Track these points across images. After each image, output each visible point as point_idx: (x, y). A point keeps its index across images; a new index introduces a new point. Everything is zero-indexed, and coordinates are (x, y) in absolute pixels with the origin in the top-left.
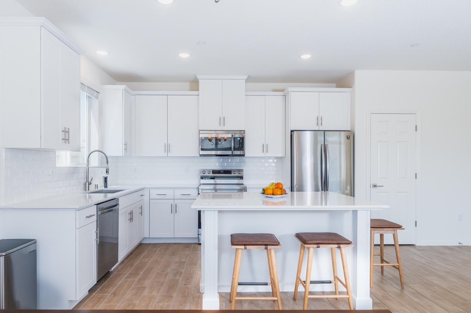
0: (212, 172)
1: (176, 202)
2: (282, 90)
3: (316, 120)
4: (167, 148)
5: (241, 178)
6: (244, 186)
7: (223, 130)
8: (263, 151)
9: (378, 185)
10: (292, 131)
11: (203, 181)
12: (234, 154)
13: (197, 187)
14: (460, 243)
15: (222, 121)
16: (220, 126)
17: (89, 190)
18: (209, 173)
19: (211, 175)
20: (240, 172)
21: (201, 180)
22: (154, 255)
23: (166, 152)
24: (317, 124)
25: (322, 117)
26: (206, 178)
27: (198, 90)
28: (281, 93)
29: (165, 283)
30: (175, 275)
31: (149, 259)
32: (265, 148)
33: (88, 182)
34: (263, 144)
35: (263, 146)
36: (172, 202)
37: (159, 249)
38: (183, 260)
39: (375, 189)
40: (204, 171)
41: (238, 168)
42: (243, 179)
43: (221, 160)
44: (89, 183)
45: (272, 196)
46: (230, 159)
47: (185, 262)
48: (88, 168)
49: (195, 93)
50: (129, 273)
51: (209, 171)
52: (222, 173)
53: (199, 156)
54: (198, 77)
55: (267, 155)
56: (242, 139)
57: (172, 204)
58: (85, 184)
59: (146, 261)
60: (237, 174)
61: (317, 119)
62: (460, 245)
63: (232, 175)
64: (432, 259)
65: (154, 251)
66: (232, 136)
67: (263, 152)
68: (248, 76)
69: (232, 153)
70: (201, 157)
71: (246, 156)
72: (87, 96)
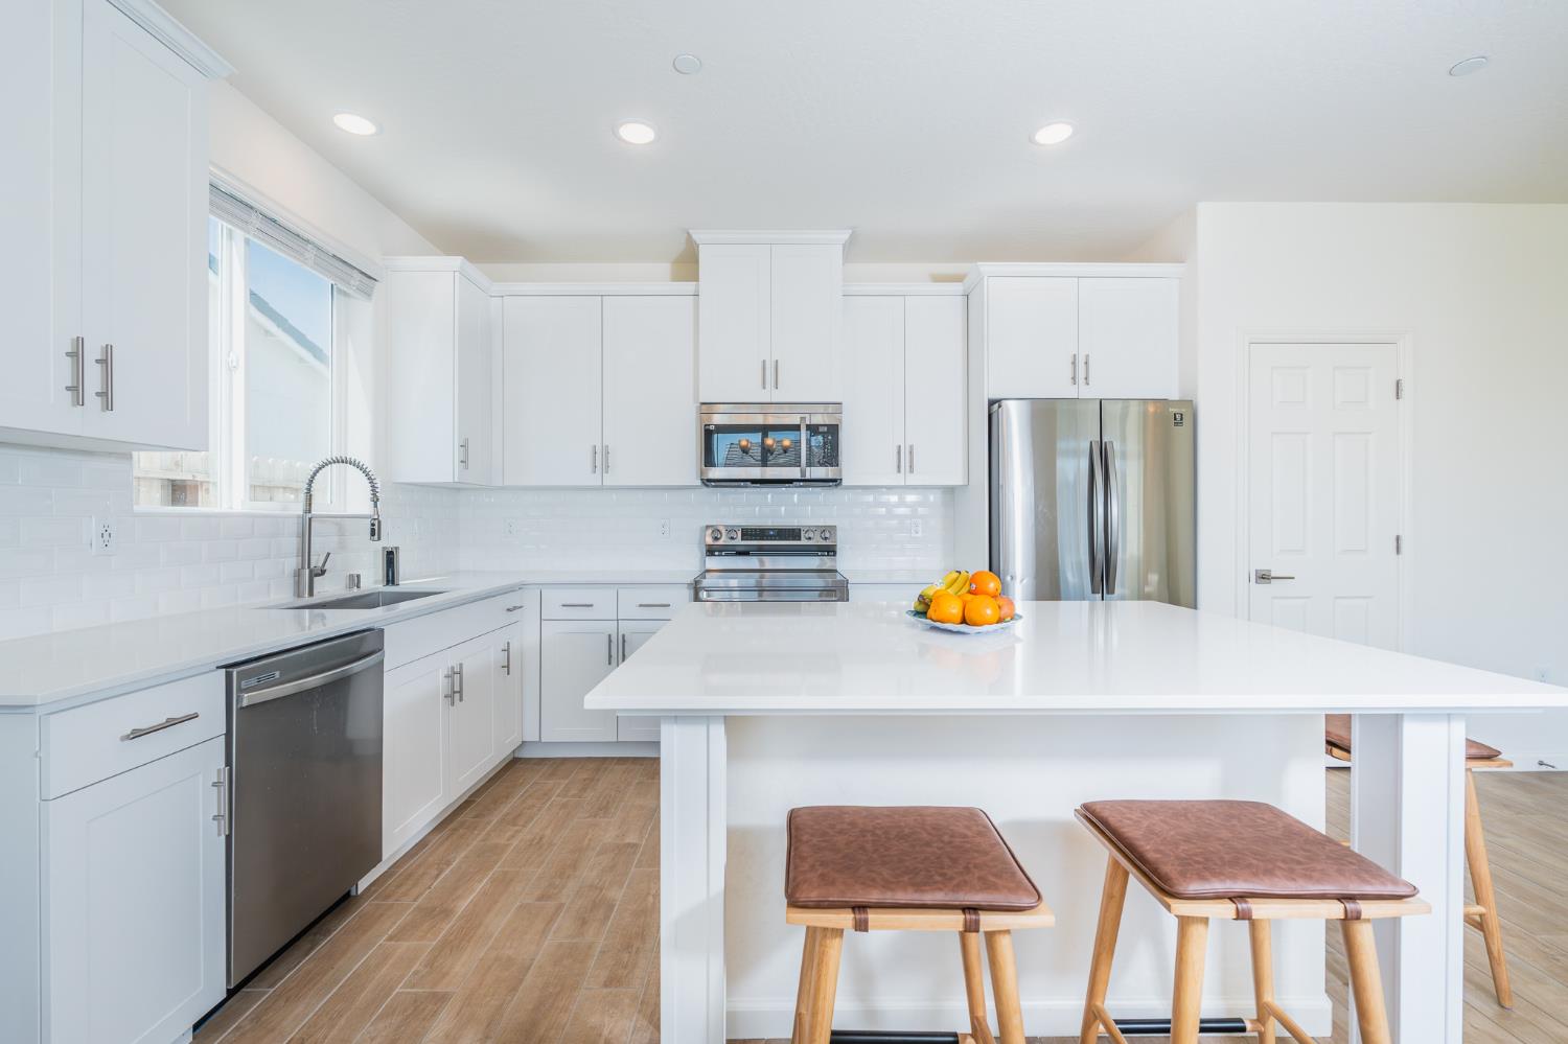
0: (740, 533)
1: (625, 627)
2: (959, 278)
3: (1070, 366)
4: (601, 458)
5: (830, 551)
6: (839, 578)
7: (774, 401)
8: (899, 467)
9: (1273, 575)
10: (991, 403)
11: (714, 563)
12: (808, 477)
13: (690, 579)
14: (1541, 763)
15: (771, 372)
16: (764, 388)
17: (311, 594)
18: (732, 538)
19: (739, 541)
20: (827, 535)
21: (707, 558)
22: (539, 810)
23: (598, 470)
24: (1074, 378)
25: (1087, 356)
26: (723, 553)
27: (696, 279)
28: (958, 287)
29: (530, 972)
30: (584, 922)
31: (517, 831)
32: (904, 459)
33: (309, 567)
34: (900, 447)
35: (899, 453)
36: (611, 627)
37: (562, 786)
38: (631, 839)
39: (1264, 587)
40: (716, 533)
41: (821, 523)
42: (835, 555)
43: (769, 496)
44: (311, 572)
45: (963, 628)
46: (795, 495)
47: (635, 846)
48: (310, 519)
49: (689, 287)
50: (418, 907)
51: (731, 530)
52: (771, 536)
53: (699, 483)
54: (695, 237)
55: (912, 480)
56: (833, 430)
57: (610, 636)
58: (298, 574)
59: (502, 841)
60: (817, 541)
61: (1074, 363)
62: (1544, 769)
63: (804, 542)
64: (1501, 836)
65: (545, 794)
66: (803, 419)
67: (899, 471)
68: (850, 231)
69: (803, 473)
70: (705, 489)
71: (844, 483)
72: (335, 289)
